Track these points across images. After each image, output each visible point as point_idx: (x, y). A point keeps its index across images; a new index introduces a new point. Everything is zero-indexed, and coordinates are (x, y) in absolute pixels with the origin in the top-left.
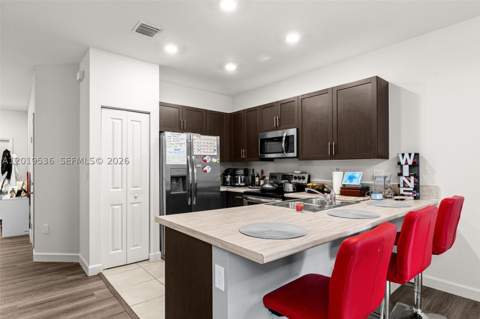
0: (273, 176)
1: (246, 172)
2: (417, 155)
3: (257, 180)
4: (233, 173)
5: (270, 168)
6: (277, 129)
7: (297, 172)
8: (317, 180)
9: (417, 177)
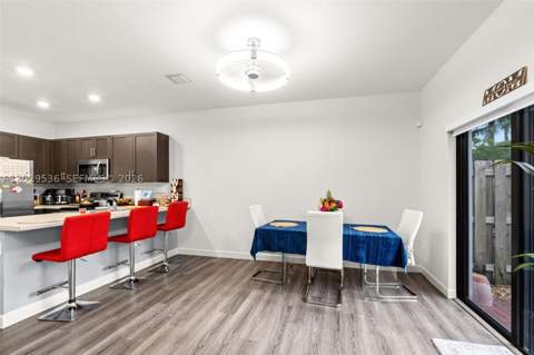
0: (92, 195)
1: (69, 192)
2: (180, 181)
3: (77, 198)
4: (54, 193)
5: (91, 189)
6: (93, 158)
7: (113, 191)
8: (126, 197)
9: (181, 193)
